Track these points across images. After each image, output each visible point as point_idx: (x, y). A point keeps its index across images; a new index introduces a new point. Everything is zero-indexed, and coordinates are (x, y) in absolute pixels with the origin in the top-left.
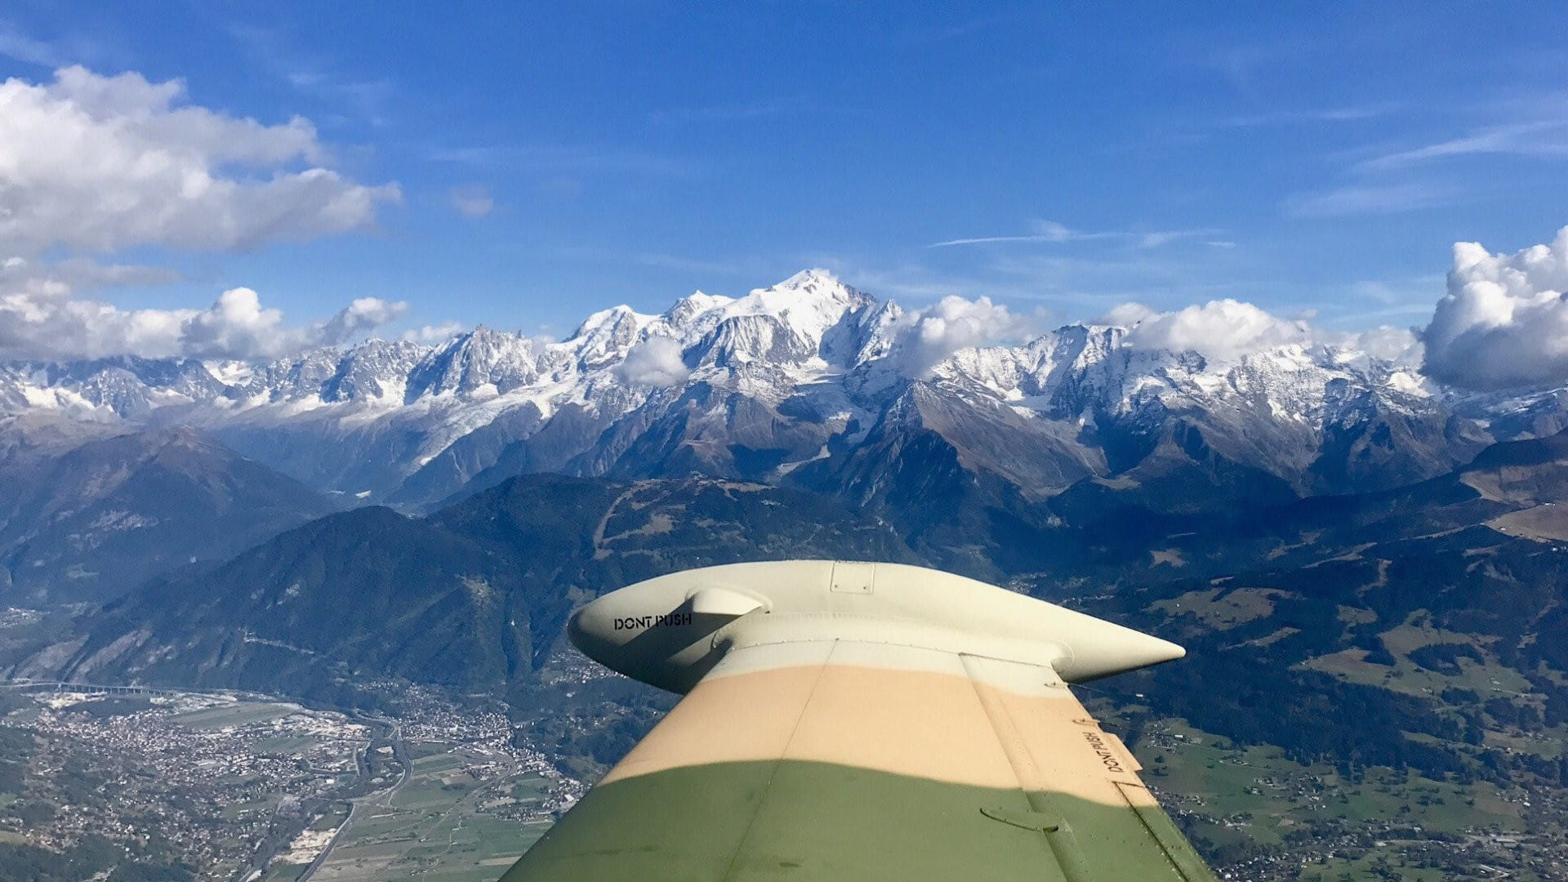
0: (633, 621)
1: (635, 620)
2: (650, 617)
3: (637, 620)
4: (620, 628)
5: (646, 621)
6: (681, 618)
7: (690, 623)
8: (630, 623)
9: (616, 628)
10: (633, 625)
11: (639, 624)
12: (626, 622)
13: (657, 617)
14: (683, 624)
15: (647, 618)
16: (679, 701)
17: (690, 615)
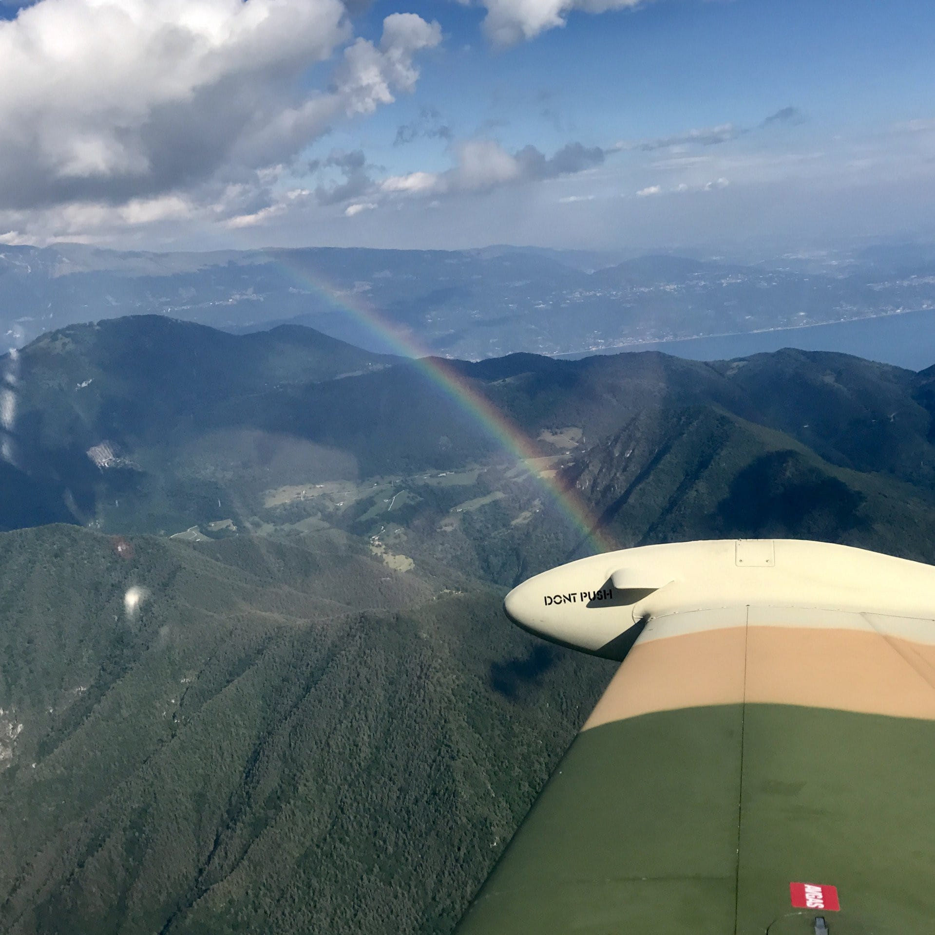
0: (561, 598)
1: (562, 596)
2: (576, 594)
3: (564, 596)
4: (549, 604)
5: (572, 597)
6: (603, 594)
7: (611, 597)
8: (558, 600)
9: (546, 604)
10: (561, 601)
11: (566, 600)
12: (554, 598)
13: (581, 594)
14: (605, 598)
15: (572, 594)
16: (615, 670)
17: (610, 591)
